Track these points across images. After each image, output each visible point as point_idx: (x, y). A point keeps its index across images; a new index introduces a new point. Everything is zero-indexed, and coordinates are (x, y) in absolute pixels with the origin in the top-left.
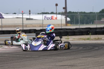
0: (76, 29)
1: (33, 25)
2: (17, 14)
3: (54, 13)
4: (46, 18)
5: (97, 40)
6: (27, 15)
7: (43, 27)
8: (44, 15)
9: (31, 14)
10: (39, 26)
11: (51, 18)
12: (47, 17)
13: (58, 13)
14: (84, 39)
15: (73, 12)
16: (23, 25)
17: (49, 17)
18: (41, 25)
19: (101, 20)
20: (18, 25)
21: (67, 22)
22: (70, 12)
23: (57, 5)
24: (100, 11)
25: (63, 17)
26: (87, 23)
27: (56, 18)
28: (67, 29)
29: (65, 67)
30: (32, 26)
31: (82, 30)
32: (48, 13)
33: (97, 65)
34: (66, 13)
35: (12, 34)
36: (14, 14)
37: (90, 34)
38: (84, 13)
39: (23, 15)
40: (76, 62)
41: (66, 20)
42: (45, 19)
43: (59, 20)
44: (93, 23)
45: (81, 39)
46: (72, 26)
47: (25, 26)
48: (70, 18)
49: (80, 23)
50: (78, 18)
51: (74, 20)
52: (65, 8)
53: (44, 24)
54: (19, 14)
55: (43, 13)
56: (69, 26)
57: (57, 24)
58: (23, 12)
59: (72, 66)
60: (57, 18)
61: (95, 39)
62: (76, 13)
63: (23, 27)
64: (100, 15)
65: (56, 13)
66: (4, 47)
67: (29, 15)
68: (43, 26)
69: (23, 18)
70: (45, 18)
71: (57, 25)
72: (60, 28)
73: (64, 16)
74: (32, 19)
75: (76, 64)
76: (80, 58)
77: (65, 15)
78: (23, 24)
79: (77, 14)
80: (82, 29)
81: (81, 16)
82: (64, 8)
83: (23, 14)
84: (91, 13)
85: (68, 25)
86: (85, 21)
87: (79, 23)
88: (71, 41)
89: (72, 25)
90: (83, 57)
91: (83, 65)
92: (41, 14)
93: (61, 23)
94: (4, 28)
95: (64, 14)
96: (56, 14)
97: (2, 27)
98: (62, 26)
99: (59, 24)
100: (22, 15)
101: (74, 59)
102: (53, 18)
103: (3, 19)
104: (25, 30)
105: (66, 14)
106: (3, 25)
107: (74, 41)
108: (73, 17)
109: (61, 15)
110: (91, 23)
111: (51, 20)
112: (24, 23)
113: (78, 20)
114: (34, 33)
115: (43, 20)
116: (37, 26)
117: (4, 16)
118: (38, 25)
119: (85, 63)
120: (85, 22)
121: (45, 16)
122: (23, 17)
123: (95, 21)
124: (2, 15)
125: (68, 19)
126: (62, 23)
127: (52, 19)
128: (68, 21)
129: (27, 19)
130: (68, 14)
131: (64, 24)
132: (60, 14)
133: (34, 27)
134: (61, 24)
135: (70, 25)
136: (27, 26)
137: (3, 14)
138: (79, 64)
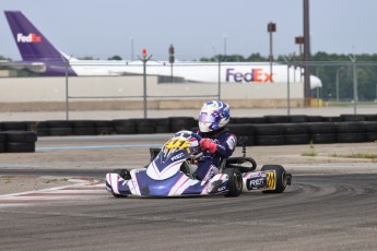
0: (343, 118)
1: (183, 101)
2: (123, 62)
3: (263, 60)
4: (231, 78)
6: (162, 63)
8: (225, 66)
9: (176, 61)
11: (249, 77)
12: (234, 72)
13: (276, 58)
14: (372, 157)
15: (334, 57)
16: (145, 101)
17: (244, 73)
20: (130, 103)
21: (310, 94)
22: (322, 56)
23: (272, 28)
25: (296, 74)
27: (270, 78)
28: (308, 119)
30: (178, 105)
31: (365, 122)
32: (241, 59)
34: (306, 60)
35: (104, 134)
36: (114, 62)
39: (148, 63)
40: (340, 243)
41: (307, 83)
42: (227, 79)
43: (279, 84)
45: (359, 156)
46: (329, 105)
47: (154, 105)
48: (320, 78)
49: (358, 95)
50: (352, 77)
51: (337, 84)
52: (303, 40)
53: (222, 97)
54: (133, 60)
55: (222, 59)
56: (318, 106)
57: (271, 100)
58: (145, 52)
60: (274, 78)
62: (343, 57)
63: (145, 109)
65: (270, 60)
66: (72, 183)
67: (168, 63)
69: (145, 75)
70: (228, 75)
71: (273, 104)
72: (283, 113)
73: (298, 68)
74: (179, 80)
76: (355, 228)
77: (301, 67)
78: (145, 96)
79: (348, 63)
80: (367, 118)
81: (360, 70)
82: (298, 40)
85: (314, 102)
87: (356, 98)
88: (324, 162)
89: (327, 103)
90: (363, 226)
92: (213, 60)
93: (285, 96)
94: (74, 110)
95: (301, 62)
96: (268, 60)
97: (67, 107)
98: (289, 108)
99: (278, 101)
100: (141, 63)
101: (330, 230)
102: (259, 77)
103: (70, 79)
104: (151, 121)
105: (307, 63)
106: (70, 100)
107: (335, 162)
108: (331, 73)
109: (286, 67)
111: (251, 83)
112: (148, 94)
113: (352, 84)
115: (219, 83)
116: (197, 105)
117: (78, 66)
118: (200, 102)
121: (228, 70)
122: (147, 72)
124: (67, 62)
125: (315, 81)
126: (292, 96)
128: (315, 89)
129: (163, 79)
130: (313, 63)
131: (298, 100)
132: (285, 64)
133: (185, 109)
134: (289, 100)
135: (321, 102)
136: (162, 105)
137: (72, 61)
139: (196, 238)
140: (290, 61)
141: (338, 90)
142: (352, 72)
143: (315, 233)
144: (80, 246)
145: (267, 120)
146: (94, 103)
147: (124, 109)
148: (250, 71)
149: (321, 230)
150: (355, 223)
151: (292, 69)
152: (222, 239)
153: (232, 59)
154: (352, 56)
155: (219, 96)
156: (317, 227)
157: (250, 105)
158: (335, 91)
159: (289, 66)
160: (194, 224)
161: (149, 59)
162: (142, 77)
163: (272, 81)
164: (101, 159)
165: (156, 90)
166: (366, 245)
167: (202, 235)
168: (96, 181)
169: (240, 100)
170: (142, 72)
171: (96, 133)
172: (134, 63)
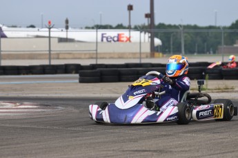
1: (74, 54)
2: (36, 29)
3: (124, 28)
4: (105, 39)
5: (223, 92)
6: (60, 29)
7: (97, 58)
8: (101, 32)
9: (70, 28)
10: (87, 56)
11: (116, 39)
12: (106, 35)
13: (133, 27)
15: (170, 26)
16: (50, 54)
17: (112, 36)
18: (93, 54)
19: (235, 46)
20: (40, 55)
21: (154, 49)
22: (162, 26)
23: (130, 8)
24: (233, 25)
25: (145, 37)
26: (202, 52)
27: (129, 39)
28: (153, 65)
29: (142, 154)
30: (71, 56)
32: (110, 27)
33: (219, 152)
34: (152, 28)
35: (24, 74)
36: (31, 29)
37: (207, 76)
38: (195, 27)
39: (52, 30)
40: (171, 144)
41: (152, 42)
42: (102, 40)
43: (135, 43)
44: (214, 53)
46: (166, 57)
47: (56, 56)
48: (161, 39)
49: (185, 51)
50: (180, 39)
51: (171, 43)
52: (150, 16)
53: (99, 51)
54: (42, 28)
55: (99, 27)
56: (159, 57)
57: (130, 53)
58: (50, 22)
59: (160, 151)
60: (131, 39)
61: (219, 90)
62: (175, 27)
63: (50, 59)
64: (232, 33)
65: (129, 28)
66: (3, 105)
67: (64, 30)
68: (99, 56)
69: (50, 37)
70: (103, 37)
71: (131, 56)
72: (137, 61)
73: (147, 33)
74: (72, 40)
75: (171, 148)
76: (181, 134)
77: (149, 32)
78: (50, 51)
79: (178, 30)
80: (190, 65)
81: (186, 35)
82: (147, 16)
83: (50, 28)
84: (211, 27)
85: (156, 54)
86: (196, 47)
87: (183, 52)
89: (165, 55)
91: (186, 151)
92: (93, 28)
93: (138, 51)
94: (5, 59)
95: (149, 30)
98: (140, 58)
99: (134, 54)
100: (47, 30)
101: (165, 135)
102: (122, 39)
103: (3, 39)
104: (53, 66)
105: (153, 30)
106: (2, 53)
108: (167, 36)
109: (139, 32)
110: (211, 52)
111: (117, 43)
112: (52, 49)
113: (180, 44)
114: (76, 73)
115: (97, 43)
116: (83, 56)
117: (8, 32)
118: (85, 54)
119: (190, 146)
120: (196, 50)
121: (103, 34)
122: (51, 35)
123: (219, 47)
125: (157, 42)
126: (142, 51)
127: (118, 40)
128: (157, 47)
129: (61, 40)
130: (156, 30)
131: (146, 53)
132: (138, 30)
133: (75, 58)
134: (140, 53)
135: (161, 54)
136: (60, 57)
137: (4, 28)
138: (176, 147)
139: (80, 140)
140: (142, 29)
141: (172, 47)
142: (180, 36)
143: (155, 137)
144: (7, 145)
145: (127, 66)
146: (17, 55)
147: (37, 59)
148: (116, 35)
149: (159, 135)
150: (181, 131)
151: (143, 34)
152: (96, 141)
153: (105, 27)
154: (181, 26)
155: (96, 50)
156: (157, 133)
157: (116, 56)
158: (170, 48)
159: (141, 32)
160: (79, 131)
161: (52, 27)
162: (48, 39)
163: (130, 41)
164: (22, 90)
165: (57, 47)
166: (188, 145)
167: (84, 138)
168: (18, 104)
169: (110, 53)
170: (48, 35)
171: (19, 74)
172: (43, 29)
